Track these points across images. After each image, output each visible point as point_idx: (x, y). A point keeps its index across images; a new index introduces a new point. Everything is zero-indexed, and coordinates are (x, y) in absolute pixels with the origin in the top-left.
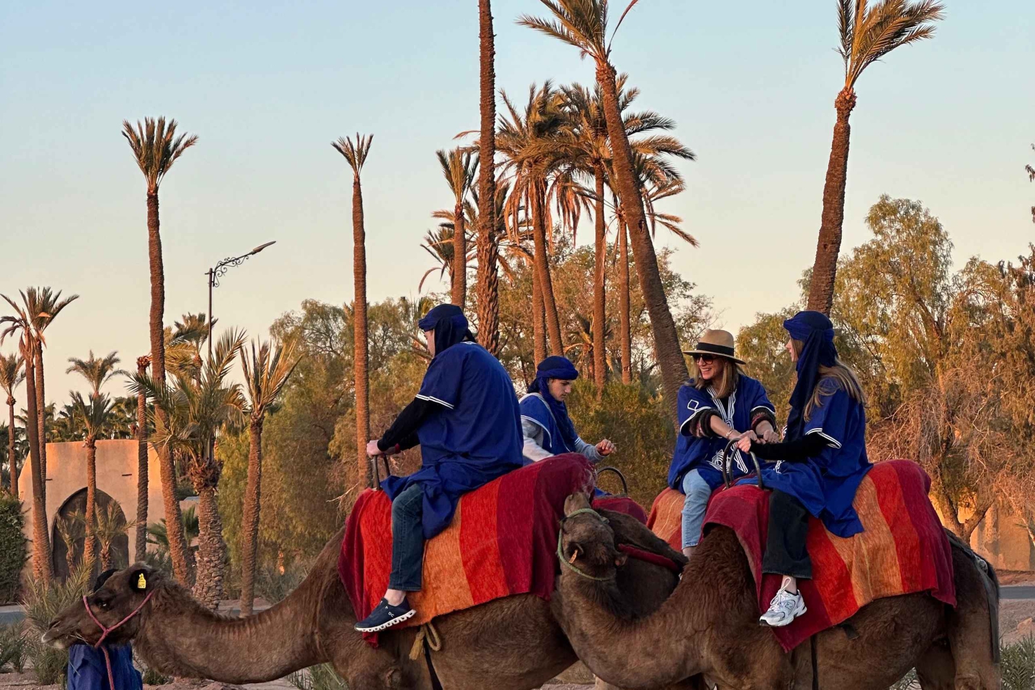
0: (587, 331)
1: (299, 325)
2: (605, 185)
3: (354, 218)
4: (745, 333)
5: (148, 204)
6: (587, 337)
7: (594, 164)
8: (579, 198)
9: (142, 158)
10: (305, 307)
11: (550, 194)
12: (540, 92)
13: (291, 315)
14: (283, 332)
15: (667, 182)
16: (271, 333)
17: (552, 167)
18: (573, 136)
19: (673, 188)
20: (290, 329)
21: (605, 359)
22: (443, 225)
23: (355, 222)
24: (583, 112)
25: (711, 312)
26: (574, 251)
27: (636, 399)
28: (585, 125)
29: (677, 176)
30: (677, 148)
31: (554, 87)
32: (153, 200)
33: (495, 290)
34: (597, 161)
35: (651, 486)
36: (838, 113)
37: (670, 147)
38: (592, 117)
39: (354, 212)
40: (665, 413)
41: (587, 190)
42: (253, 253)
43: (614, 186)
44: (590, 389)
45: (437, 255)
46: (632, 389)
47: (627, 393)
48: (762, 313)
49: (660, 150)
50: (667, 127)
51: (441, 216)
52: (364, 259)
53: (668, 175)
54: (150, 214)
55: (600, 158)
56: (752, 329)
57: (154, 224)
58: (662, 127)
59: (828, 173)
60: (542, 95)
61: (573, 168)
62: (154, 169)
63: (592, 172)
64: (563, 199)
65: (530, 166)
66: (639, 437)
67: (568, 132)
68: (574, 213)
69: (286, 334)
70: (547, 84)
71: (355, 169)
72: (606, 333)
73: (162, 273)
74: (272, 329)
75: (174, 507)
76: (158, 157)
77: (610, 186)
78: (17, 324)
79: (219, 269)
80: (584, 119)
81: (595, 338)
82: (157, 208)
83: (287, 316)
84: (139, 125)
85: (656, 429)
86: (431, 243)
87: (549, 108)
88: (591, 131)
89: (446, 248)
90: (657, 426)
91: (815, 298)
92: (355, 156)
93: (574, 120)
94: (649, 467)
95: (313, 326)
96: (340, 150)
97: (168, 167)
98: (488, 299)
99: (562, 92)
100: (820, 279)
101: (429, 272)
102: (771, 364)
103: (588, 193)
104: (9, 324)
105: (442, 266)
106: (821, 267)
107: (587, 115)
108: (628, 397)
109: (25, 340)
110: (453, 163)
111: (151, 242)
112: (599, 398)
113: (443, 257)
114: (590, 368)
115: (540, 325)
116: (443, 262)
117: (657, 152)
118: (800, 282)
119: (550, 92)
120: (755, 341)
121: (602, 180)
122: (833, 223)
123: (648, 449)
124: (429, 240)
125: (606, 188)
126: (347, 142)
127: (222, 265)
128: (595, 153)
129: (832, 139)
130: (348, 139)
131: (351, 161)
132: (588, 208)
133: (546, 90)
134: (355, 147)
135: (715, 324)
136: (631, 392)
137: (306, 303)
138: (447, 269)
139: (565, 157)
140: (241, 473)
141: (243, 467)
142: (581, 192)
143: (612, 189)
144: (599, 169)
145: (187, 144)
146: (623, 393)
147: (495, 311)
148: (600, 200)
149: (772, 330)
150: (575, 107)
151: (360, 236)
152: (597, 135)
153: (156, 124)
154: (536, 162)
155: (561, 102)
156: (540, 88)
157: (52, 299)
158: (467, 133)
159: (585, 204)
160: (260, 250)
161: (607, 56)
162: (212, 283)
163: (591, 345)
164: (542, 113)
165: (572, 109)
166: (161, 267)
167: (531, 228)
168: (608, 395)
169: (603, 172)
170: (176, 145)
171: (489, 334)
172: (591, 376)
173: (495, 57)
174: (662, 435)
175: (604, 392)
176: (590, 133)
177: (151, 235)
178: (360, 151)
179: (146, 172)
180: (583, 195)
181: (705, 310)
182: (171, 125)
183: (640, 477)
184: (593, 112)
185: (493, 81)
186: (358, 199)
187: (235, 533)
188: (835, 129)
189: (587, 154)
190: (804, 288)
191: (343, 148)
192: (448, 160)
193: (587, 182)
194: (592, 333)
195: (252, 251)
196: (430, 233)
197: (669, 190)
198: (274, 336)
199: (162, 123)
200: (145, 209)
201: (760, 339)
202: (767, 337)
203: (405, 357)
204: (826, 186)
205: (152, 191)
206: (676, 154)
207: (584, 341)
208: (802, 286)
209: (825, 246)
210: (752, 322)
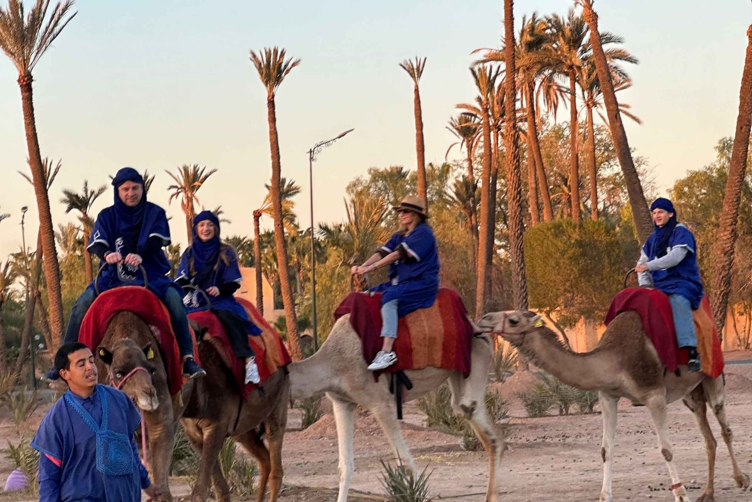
0: (566, 184)
1: (366, 185)
2: (576, 83)
3: (416, 113)
4: (679, 184)
5: (268, 106)
6: (566, 189)
7: (568, 69)
8: (558, 93)
9: (264, 75)
10: (370, 173)
11: (539, 91)
12: (529, 21)
13: (360, 179)
14: (355, 191)
15: (620, 80)
16: (347, 191)
17: (540, 72)
18: (553, 50)
19: (624, 85)
20: (360, 188)
21: (579, 204)
22: (464, 114)
23: (416, 117)
24: (560, 34)
25: (647, 168)
26: (550, 128)
27: (603, 231)
28: (561, 42)
29: (626, 76)
30: (626, 56)
31: (540, 16)
32: (271, 103)
33: (518, 161)
34: (571, 67)
35: (615, 290)
36: (749, 39)
37: (622, 56)
38: (566, 37)
39: (416, 110)
40: (623, 240)
41: (564, 88)
42: (340, 137)
43: (583, 84)
44: (571, 224)
45: (457, 134)
46: (600, 224)
47: (597, 227)
48: (690, 170)
49: (614, 58)
50: (619, 42)
51: (461, 107)
52: (423, 141)
53: (620, 76)
54: (269, 113)
55: (573, 65)
56: (684, 181)
57: (273, 120)
58: (615, 42)
59: (743, 79)
60: (531, 22)
61: (554, 72)
62: (272, 83)
63: (567, 74)
64: (547, 94)
65: (524, 72)
66: (606, 257)
67: (550, 47)
68: (554, 103)
69: (357, 192)
70: (534, 15)
71: (415, 81)
72: (580, 185)
73: (278, 153)
74: (348, 188)
75: (292, 312)
76: (274, 74)
77: (580, 84)
78: (180, 190)
79: (316, 149)
80: (561, 39)
81: (572, 189)
82: (274, 109)
83: (358, 180)
84: (261, 53)
85: (617, 251)
86: (453, 125)
87: (536, 31)
88: (566, 47)
89: (464, 129)
90: (618, 249)
91: (735, 162)
92: (415, 72)
93: (553, 39)
94: (613, 277)
95: (376, 186)
96: (404, 68)
97: (281, 81)
98: (514, 167)
99: (545, 20)
100: (738, 150)
101: (452, 145)
102: (697, 205)
103: (565, 90)
104: (174, 191)
105: (461, 141)
106: (738, 142)
107: (563, 35)
108: (597, 230)
109: (185, 201)
110: (481, 74)
111: (271, 132)
112: (577, 230)
113: (461, 135)
114: (569, 210)
115: (533, 181)
116: (462, 138)
117: (612, 60)
118: (716, 148)
119: (536, 20)
120: (686, 189)
121: (574, 80)
122: (746, 113)
123: (612, 264)
124: (451, 123)
125: (577, 86)
126: (409, 63)
127: (318, 146)
128: (569, 62)
129: (745, 57)
130: (410, 61)
131: (412, 75)
132: (564, 100)
133: (534, 18)
134: (415, 67)
135: (650, 176)
136: (599, 226)
137: (371, 170)
138: (465, 143)
139: (549, 65)
140: (327, 288)
141: (329, 285)
142: (559, 88)
143: (581, 86)
144: (572, 72)
145: (293, 65)
146: (594, 227)
147: (518, 175)
148: (573, 94)
149: (698, 182)
150: (555, 31)
151: (420, 125)
152: (570, 50)
153: (272, 52)
154: (528, 69)
155: (544, 27)
156: (529, 18)
157: (199, 172)
158: (479, 50)
159: (562, 96)
160: (343, 135)
161: (591, 5)
162: (311, 159)
163: (568, 195)
164: (532, 35)
165: (553, 32)
166: (278, 149)
167: (525, 114)
168: (584, 229)
169: (575, 75)
170: (286, 66)
171: (515, 190)
172: (570, 215)
173: (514, 6)
174: (621, 255)
175: (581, 226)
176: (565, 48)
177: (271, 128)
178: (418, 68)
179: (266, 85)
180: (561, 91)
181: (643, 167)
182: (282, 52)
183: (606, 284)
184: (568, 33)
185: (513, 22)
186: (417, 101)
187: (324, 331)
188: (747, 50)
189: (563, 62)
190: (719, 152)
191: (406, 67)
192: (477, 73)
193: (563, 81)
194: (570, 186)
195: (338, 136)
196: (452, 119)
197: (621, 86)
198: (349, 193)
199: (276, 51)
200: (266, 110)
201: (689, 187)
202: (694, 186)
203: (441, 206)
204: (742, 88)
205: (270, 98)
206: (626, 60)
207: (563, 191)
208: (718, 151)
209: (741, 128)
210: (684, 176)
